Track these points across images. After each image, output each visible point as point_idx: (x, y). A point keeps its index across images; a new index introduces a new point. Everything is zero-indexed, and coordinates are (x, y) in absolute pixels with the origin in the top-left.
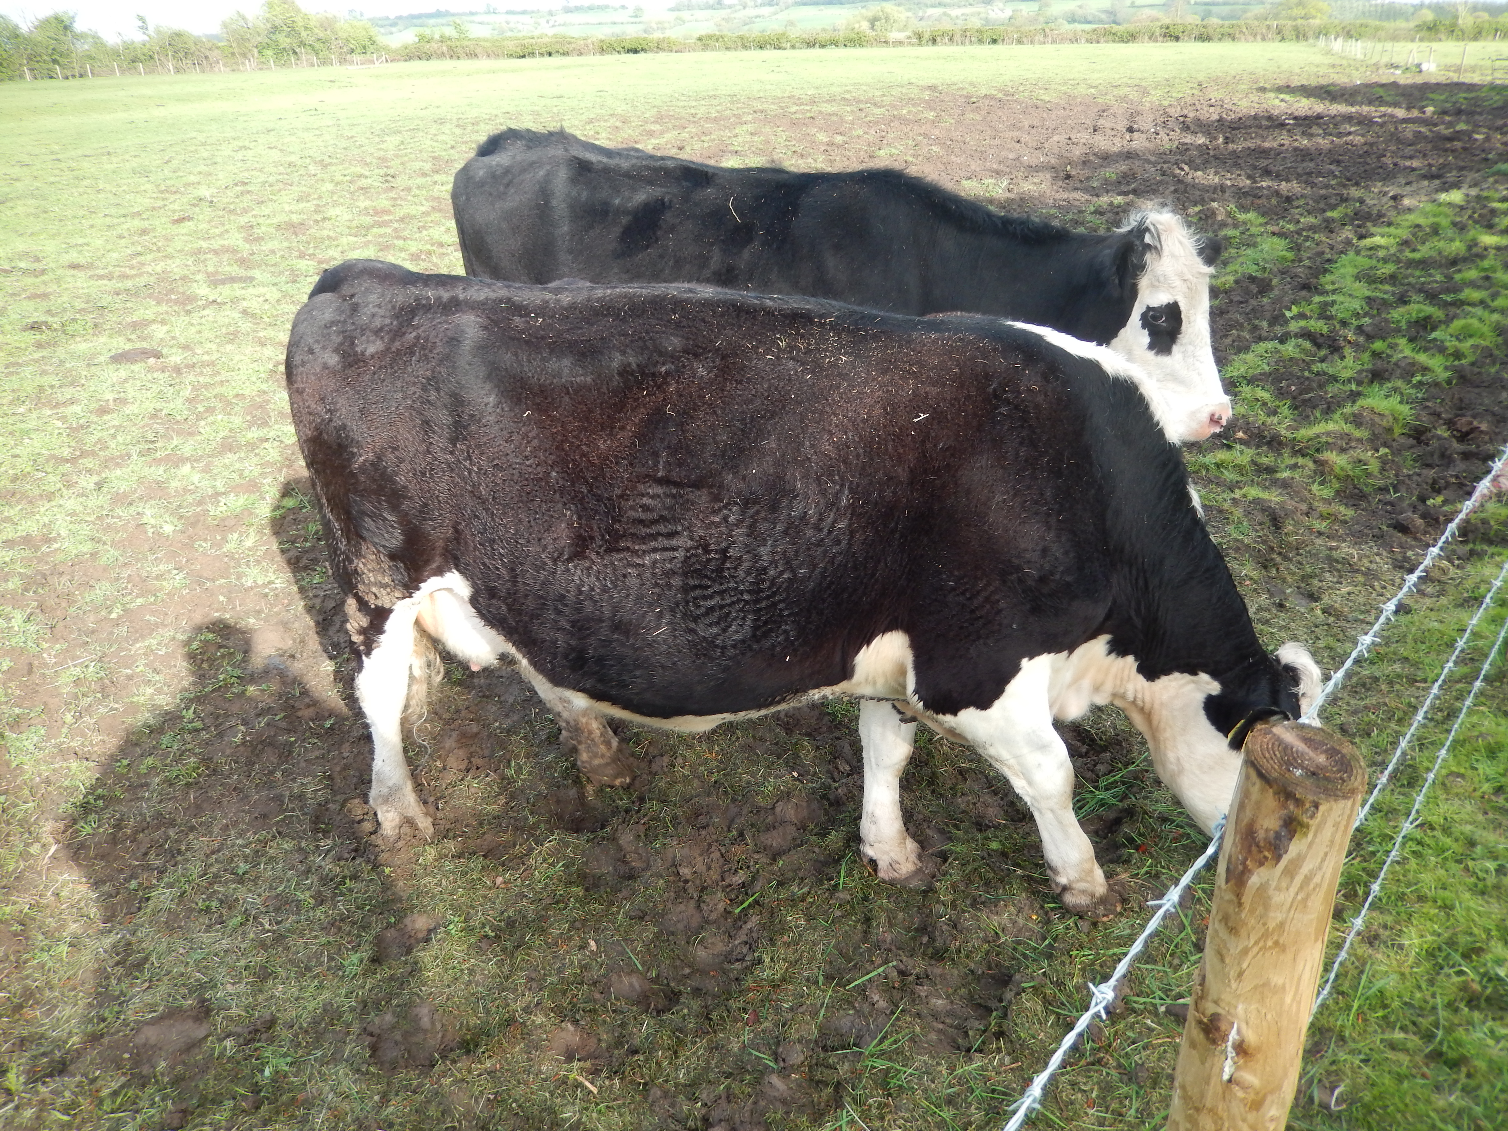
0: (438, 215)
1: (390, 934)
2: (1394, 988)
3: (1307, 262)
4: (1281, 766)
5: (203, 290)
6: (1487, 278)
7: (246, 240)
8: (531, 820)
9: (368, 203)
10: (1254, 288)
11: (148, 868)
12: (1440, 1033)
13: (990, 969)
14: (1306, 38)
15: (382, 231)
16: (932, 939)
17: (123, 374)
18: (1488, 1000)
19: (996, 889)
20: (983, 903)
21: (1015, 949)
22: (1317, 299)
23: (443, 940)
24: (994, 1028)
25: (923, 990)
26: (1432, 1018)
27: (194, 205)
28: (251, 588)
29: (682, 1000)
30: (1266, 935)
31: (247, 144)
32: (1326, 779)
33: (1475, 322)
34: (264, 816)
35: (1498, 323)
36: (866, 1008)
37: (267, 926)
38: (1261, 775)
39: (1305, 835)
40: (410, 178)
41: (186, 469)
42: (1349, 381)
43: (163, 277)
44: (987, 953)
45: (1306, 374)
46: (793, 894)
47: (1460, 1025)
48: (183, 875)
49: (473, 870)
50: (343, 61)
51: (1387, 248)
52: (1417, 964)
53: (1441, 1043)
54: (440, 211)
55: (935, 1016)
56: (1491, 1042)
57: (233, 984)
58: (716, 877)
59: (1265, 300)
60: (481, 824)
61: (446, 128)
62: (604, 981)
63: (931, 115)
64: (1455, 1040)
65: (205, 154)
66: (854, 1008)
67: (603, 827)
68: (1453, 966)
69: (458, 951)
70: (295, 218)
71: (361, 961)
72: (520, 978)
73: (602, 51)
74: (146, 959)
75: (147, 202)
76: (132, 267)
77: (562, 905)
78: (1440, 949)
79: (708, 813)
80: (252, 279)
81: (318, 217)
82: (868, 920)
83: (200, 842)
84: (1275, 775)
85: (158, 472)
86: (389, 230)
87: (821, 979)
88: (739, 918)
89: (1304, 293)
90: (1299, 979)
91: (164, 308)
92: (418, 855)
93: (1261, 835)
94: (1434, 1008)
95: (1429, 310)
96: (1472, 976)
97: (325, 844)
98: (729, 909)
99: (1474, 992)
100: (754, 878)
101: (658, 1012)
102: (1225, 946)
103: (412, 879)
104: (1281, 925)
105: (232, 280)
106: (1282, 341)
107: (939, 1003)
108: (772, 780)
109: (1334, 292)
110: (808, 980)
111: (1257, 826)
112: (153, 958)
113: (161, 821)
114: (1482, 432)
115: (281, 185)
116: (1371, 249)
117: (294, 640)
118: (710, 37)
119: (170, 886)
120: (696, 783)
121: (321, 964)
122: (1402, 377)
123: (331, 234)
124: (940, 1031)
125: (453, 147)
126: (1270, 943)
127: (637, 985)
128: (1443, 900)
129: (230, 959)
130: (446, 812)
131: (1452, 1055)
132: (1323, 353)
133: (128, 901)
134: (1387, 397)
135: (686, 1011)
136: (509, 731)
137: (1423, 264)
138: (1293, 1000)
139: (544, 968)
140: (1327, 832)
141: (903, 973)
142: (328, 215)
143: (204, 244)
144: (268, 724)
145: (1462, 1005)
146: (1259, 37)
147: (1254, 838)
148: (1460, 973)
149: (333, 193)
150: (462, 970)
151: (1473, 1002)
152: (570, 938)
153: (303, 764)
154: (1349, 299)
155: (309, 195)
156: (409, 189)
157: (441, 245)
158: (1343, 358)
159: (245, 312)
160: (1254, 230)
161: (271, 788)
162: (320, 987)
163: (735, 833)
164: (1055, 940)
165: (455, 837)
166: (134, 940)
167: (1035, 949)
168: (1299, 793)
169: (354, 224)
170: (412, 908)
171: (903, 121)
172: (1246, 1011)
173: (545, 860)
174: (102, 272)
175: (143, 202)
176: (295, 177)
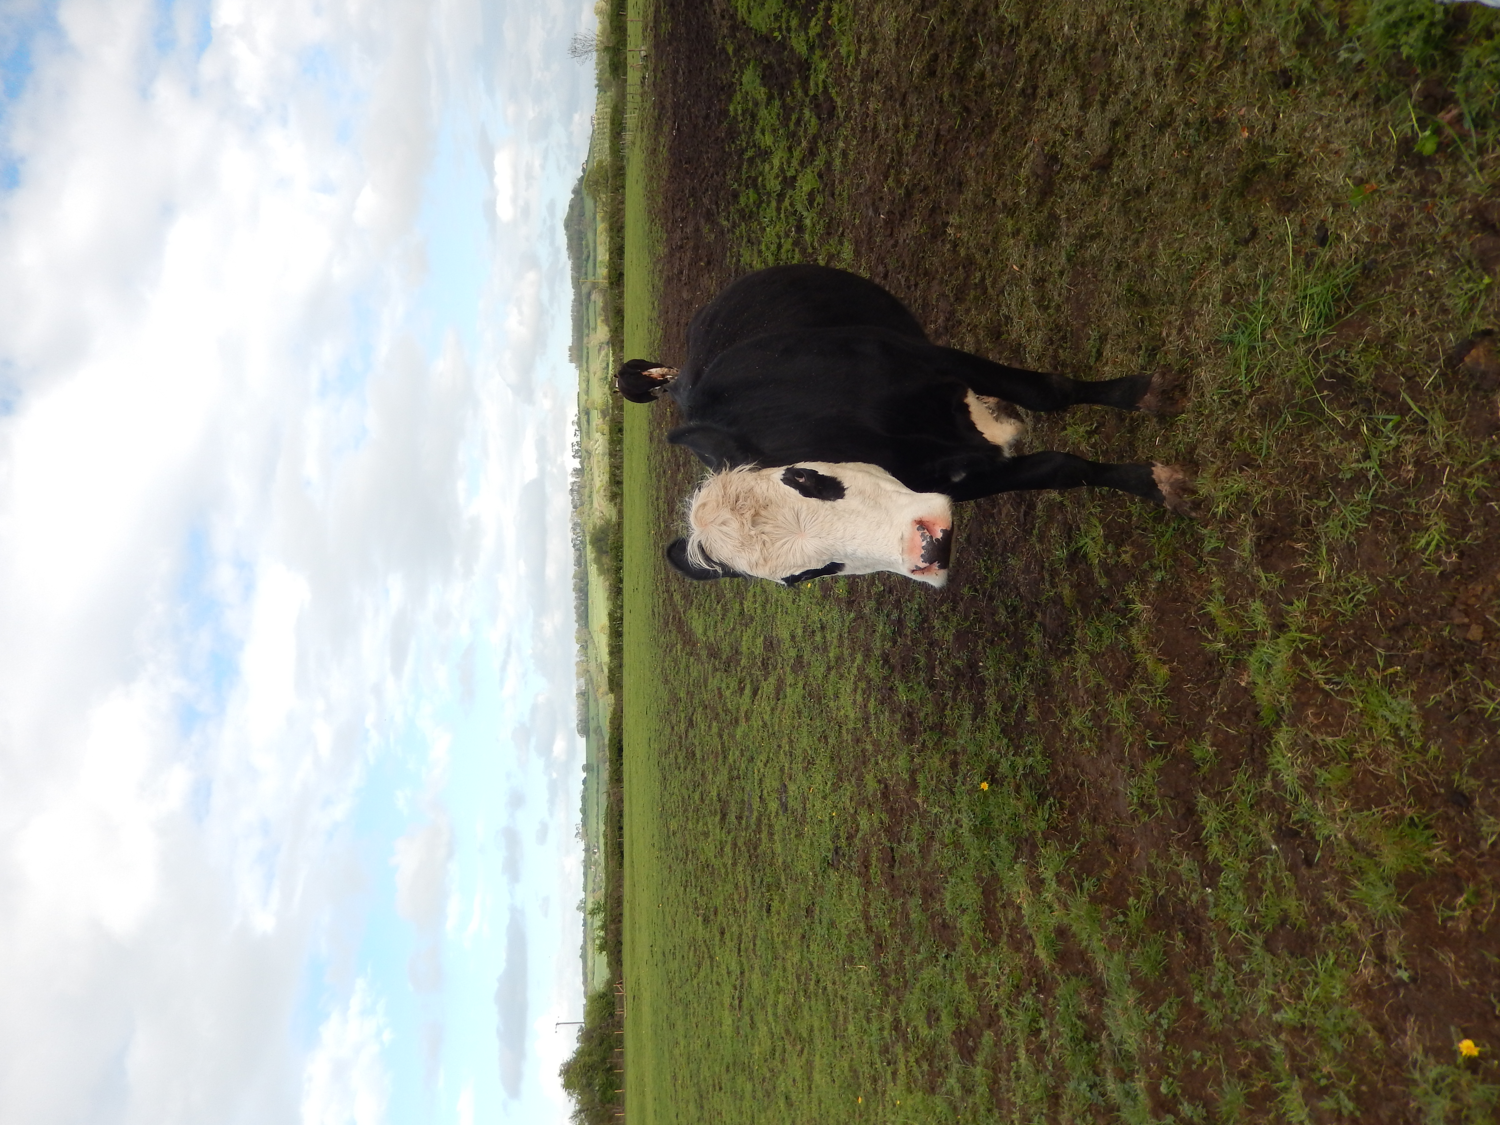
14: (623, 168)
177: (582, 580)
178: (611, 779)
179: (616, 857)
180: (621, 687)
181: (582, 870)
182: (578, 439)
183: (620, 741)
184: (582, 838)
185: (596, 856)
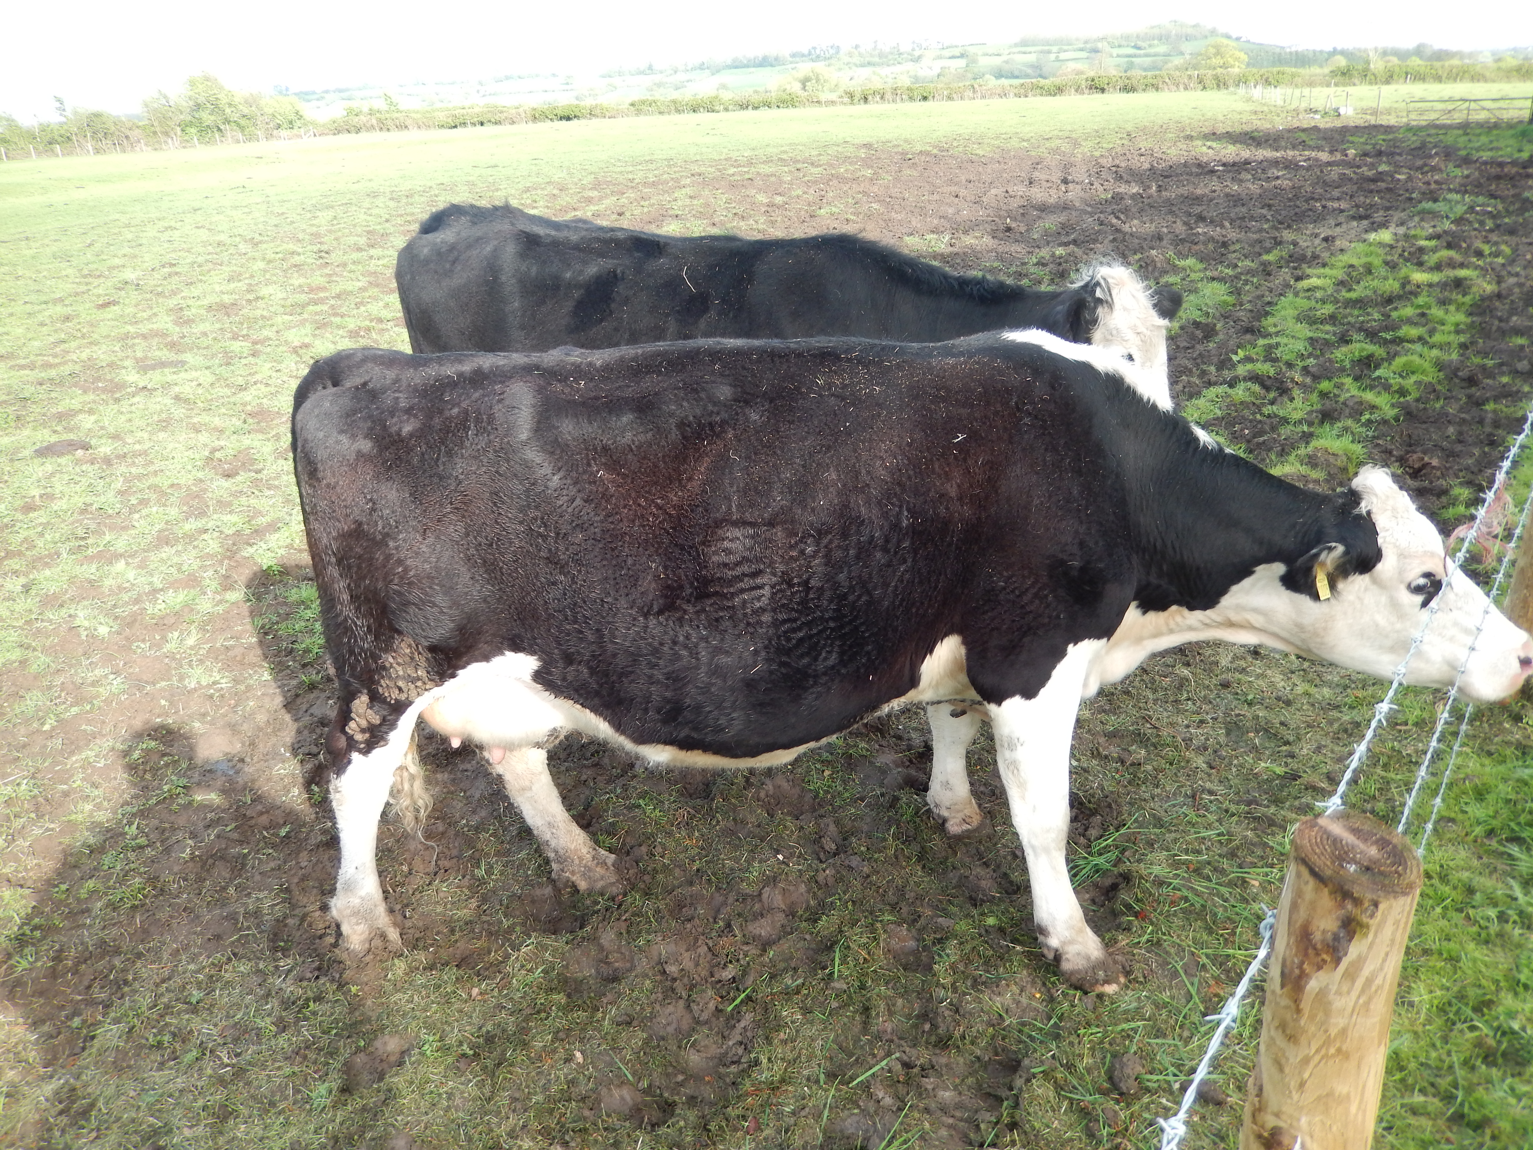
0: (376, 290)
1: (360, 1059)
2: (1409, 1048)
3: (1248, 306)
4: (1333, 862)
5: (132, 377)
6: (1423, 315)
7: (176, 323)
8: (506, 923)
9: (302, 280)
10: (1199, 334)
11: (91, 1003)
12: (1460, 1094)
13: (997, 1054)
14: (1226, 86)
15: (318, 308)
16: (934, 1026)
17: (49, 468)
18: (1504, 1055)
19: (996, 967)
20: (983, 983)
21: (1020, 1031)
22: (1261, 342)
23: (419, 1062)
24: (1006, 1120)
25: (929, 1083)
26: (1450, 1079)
27: (120, 289)
28: (195, 689)
29: (678, 1111)
30: (1328, 1042)
31: (173, 224)
32: (1381, 873)
33: (1416, 359)
34: (218, 937)
35: (1438, 359)
36: (872, 1107)
37: (226, 1060)
38: (1314, 873)
39: (1366, 935)
40: (345, 253)
41: (120, 565)
42: (1300, 422)
43: (89, 364)
44: (993, 1037)
45: (1258, 417)
46: (787, 987)
47: (1479, 1084)
48: (131, 1008)
49: (446, 982)
50: (269, 136)
51: (1324, 289)
52: (1429, 1021)
53: (1462, 1104)
54: (377, 286)
55: (944, 1110)
56: (1513, 1101)
57: (190, 1127)
58: (704, 973)
59: (1211, 345)
60: (452, 931)
61: (380, 201)
62: (594, 1096)
63: (869, 172)
64: (1476, 1100)
65: (130, 236)
66: (859, 1107)
67: (581, 928)
68: (1465, 1022)
69: (435, 1073)
70: (227, 299)
71: (330, 1092)
72: (503, 1099)
73: (535, 119)
74: (92, 1105)
75: (69, 287)
76: (55, 356)
77: (543, 1015)
78: (1450, 1004)
79: (691, 904)
80: (183, 363)
81: (251, 297)
82: (866, 1010)
83: (148, 970)
84: (1328, 872)
85: (90, 570)
86: (325, 308)
87: (822, 1077)
88: (732, 1016)
89: (1248, 337)
90: (1364, 1087)
91: (91, 397)
92: (386, 970)
93: (1317, 937)
94: (1451, 1067)
95: (1371, 348)
96: (1486, 1030)
97: (285, 963)
98: (721, 1007)
99: (1489, 1048)
100: (745, 973)
101: (653, 1126)
102: (1284, 1054)
103: (381, 997)
104: (1344, 1032)
105: (163, 365)
106: (1231, 385)
107: (947, 1095)
108: (756, 864)
109: (1277, 334)
110: (808, 1079)
111: (1313, 928)
112: (100, 1104)
113: (105, 949)
114: (1434, 467)
115: (210, 265)
116: (1309, 290)
117: (243, 744)
118: (643, 102)
119: (116, 1021)
120: (677, 872)
121: (286, 1099)
122: (1351, 416)
123: (265, 313)
124: (950, 1127)
125: (387, 221)
126: (1332, 1051)
127: (628, 1098)
128: (1449, 952)
129: (185, 1100)
130: (415, 919)
131: (1475, 1116)
132: (1272, 395)
133: (70, 1042)
134: (1339, 436)
135: (682, 1123)
136: (477, 829)
137: (1360, 303)
138: (1359, 1108)
139: (528, 1087)
140: (1388, 931)
141: (907, 1065)
142: (261, 294)
143: (131, 329)
144: (218, 836)
145: (1479, 1062)
146: (1181, 87)
147: (1310, 941)
148: (1473, 1028)
149: (265, 271)
150: (440, 1095)
151: (1489, 1058)
152: (554, 1051)
153: (258, 877)
154: (1292, 341)
155: (240, 274)
156: (344, 265)
157: (380, 320)
158: (1292, 399)
159: (177, 398)
160: (1193, 276)
161: (224, 905)
162: (287, 1124)
163: (721, 923)
164: (1061, 1018)
165: (425, 948)
166: (78, 1084)
167: (1041, 1029)
168: (1357, 892)
169: (289, 302)
170: (383, 1028)
171: (842, 180)
172: (1309, 1123)
173: (522, 966)
174: (22, 362)
175: (64, 288)
176: (225, 257)
183: (575, 118)
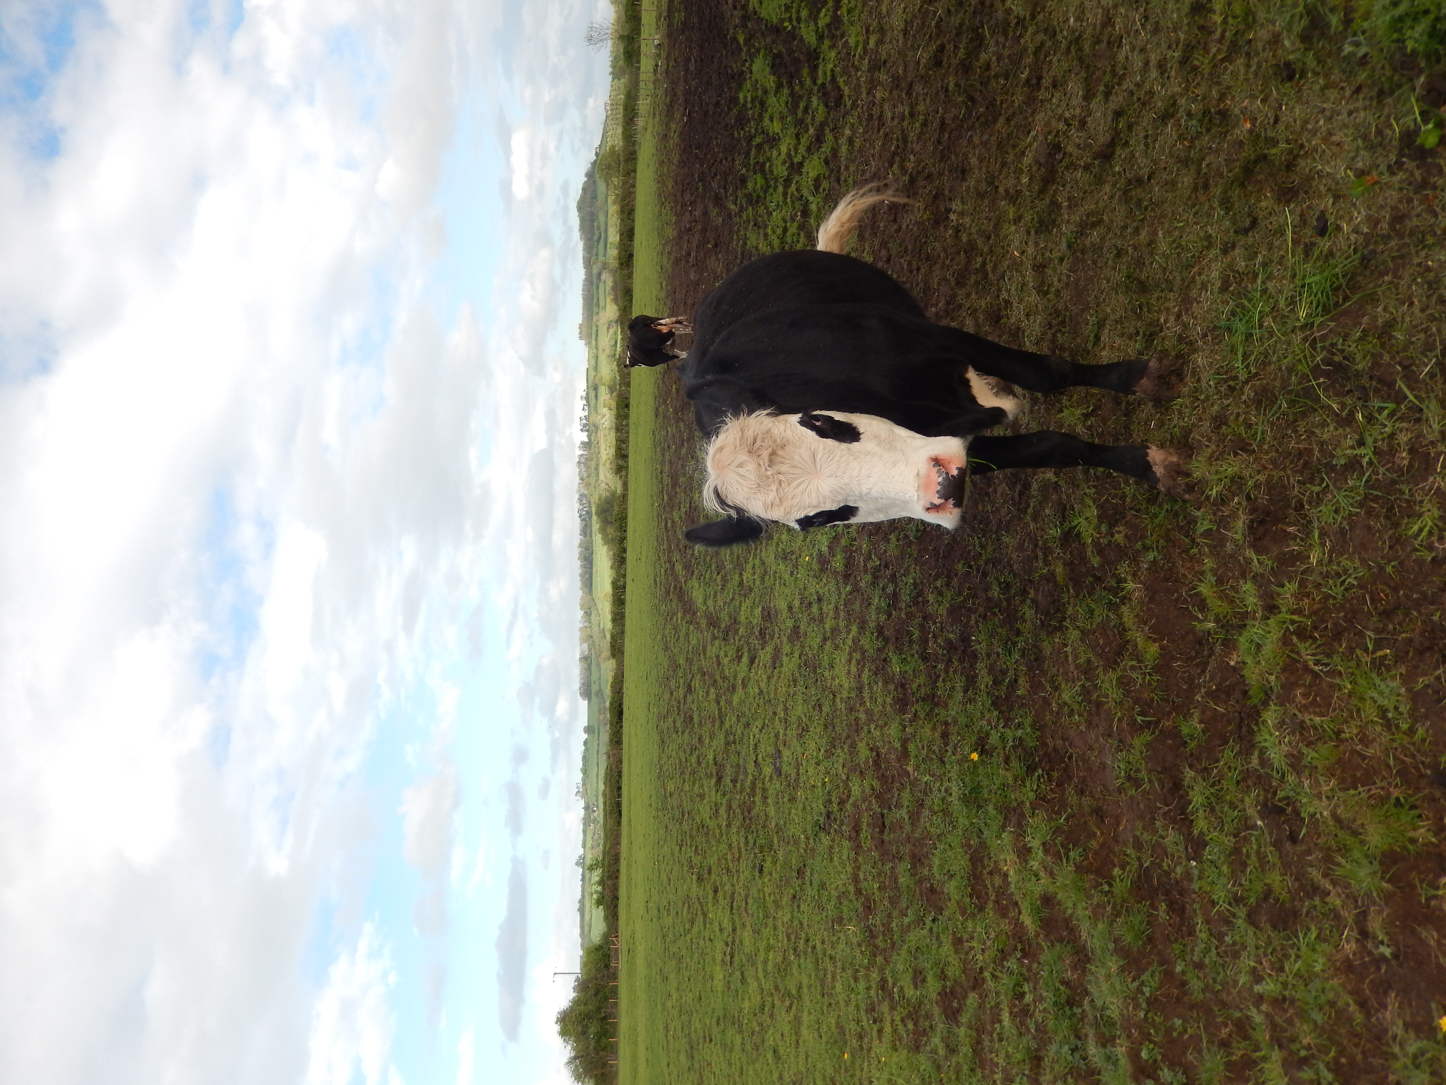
177: (587, 549)
178: (611, 740)
179: (614, 816)
180: (623, 653)
181: (581, 827)
182: (586, 413)
183: (621, 705)
184: (583, 797)
185: (595, 814)
